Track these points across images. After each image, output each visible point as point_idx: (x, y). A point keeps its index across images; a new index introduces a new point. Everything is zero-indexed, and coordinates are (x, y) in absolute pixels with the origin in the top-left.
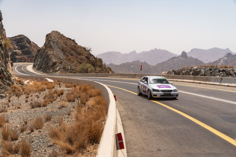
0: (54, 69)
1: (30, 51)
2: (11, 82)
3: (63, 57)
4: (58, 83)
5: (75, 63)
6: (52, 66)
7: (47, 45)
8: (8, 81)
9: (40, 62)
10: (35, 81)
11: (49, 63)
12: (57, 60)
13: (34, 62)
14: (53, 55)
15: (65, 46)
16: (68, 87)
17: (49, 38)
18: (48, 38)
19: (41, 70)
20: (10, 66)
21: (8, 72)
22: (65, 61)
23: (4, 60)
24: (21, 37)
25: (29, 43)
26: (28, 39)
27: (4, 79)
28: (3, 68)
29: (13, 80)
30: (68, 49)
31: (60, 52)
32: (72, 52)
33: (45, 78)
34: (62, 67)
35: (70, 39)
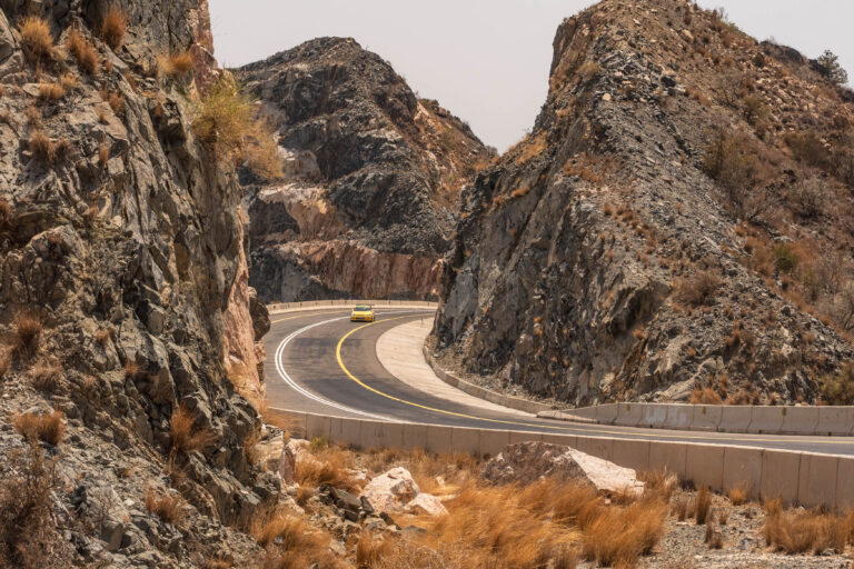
0: (634, 359)
1: (406, 193)
2: (249, 482)
3: (718, 236)
4: (690, 499)
5: (838, 300)
6: (617, 330)
7: (565, 122)
8: (225, 482)
9: (500, 294)
10: (463, 474)
11: (586, 301)
12: (660, 275)
13: (446, 296)
14: (629, 216)
15: (737, 127)
16: (802, 549)
17: (581, 59)
18: (571, 54)
19: (507, 371)
20: (246, 334)
21: (230, 387)
22: (746, 277)
23: (195, 276)
24: (329, 60)
25: (394, 114)
26: (392, 78)
27: (197, 461)
28: (187, 356)
29: (274, 464)
30: (773, 153)
31: (696, 188)
32: (813, 183)
33: (560, 445)
34: (714, 337)
35: (791, 56)
